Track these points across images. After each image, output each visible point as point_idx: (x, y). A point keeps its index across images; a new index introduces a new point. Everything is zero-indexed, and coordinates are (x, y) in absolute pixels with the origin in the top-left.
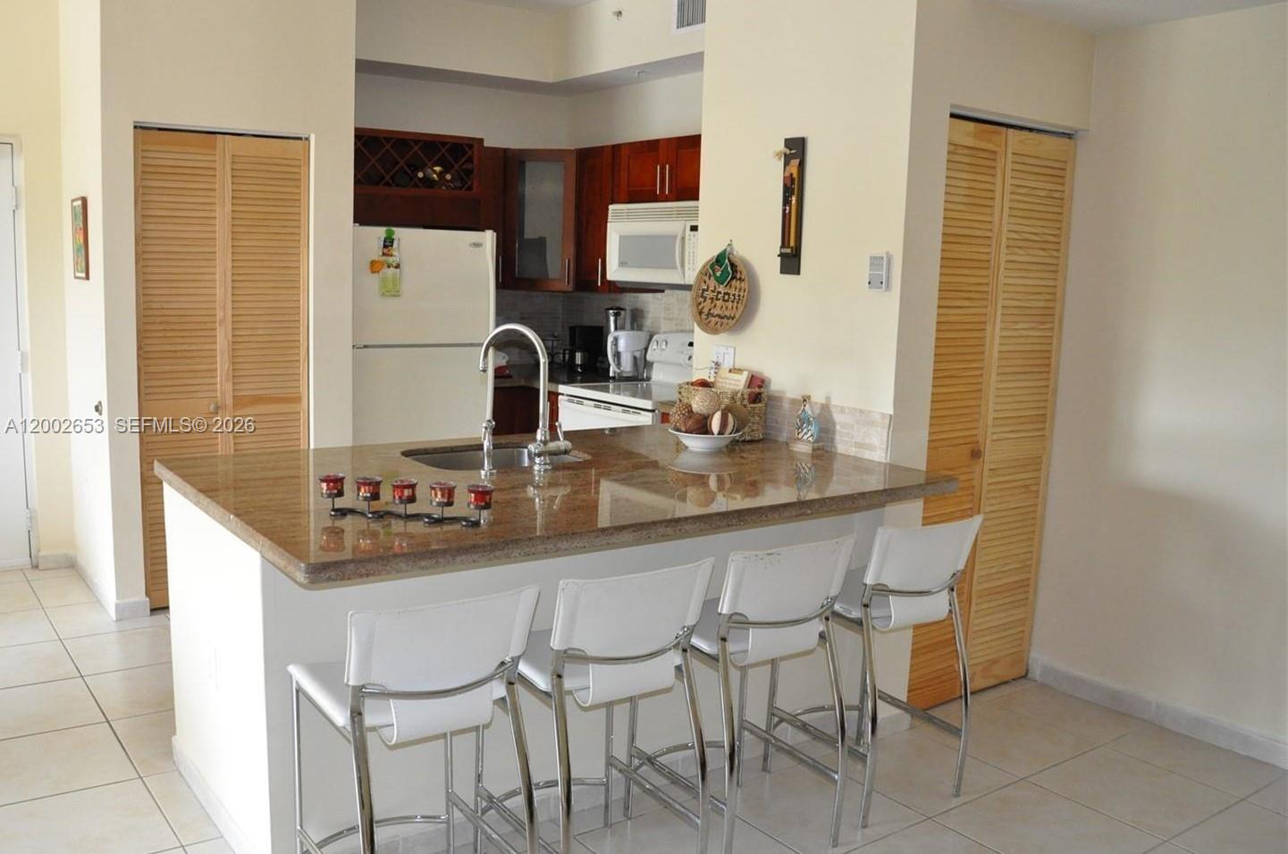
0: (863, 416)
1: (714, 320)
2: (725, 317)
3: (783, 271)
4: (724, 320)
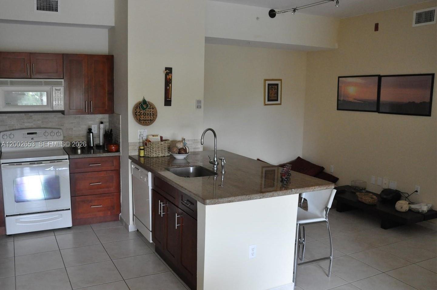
0: (195, 141)
1: (142, 121)
2: (146, 120)
3: (165, 105)
4: (146, 121)
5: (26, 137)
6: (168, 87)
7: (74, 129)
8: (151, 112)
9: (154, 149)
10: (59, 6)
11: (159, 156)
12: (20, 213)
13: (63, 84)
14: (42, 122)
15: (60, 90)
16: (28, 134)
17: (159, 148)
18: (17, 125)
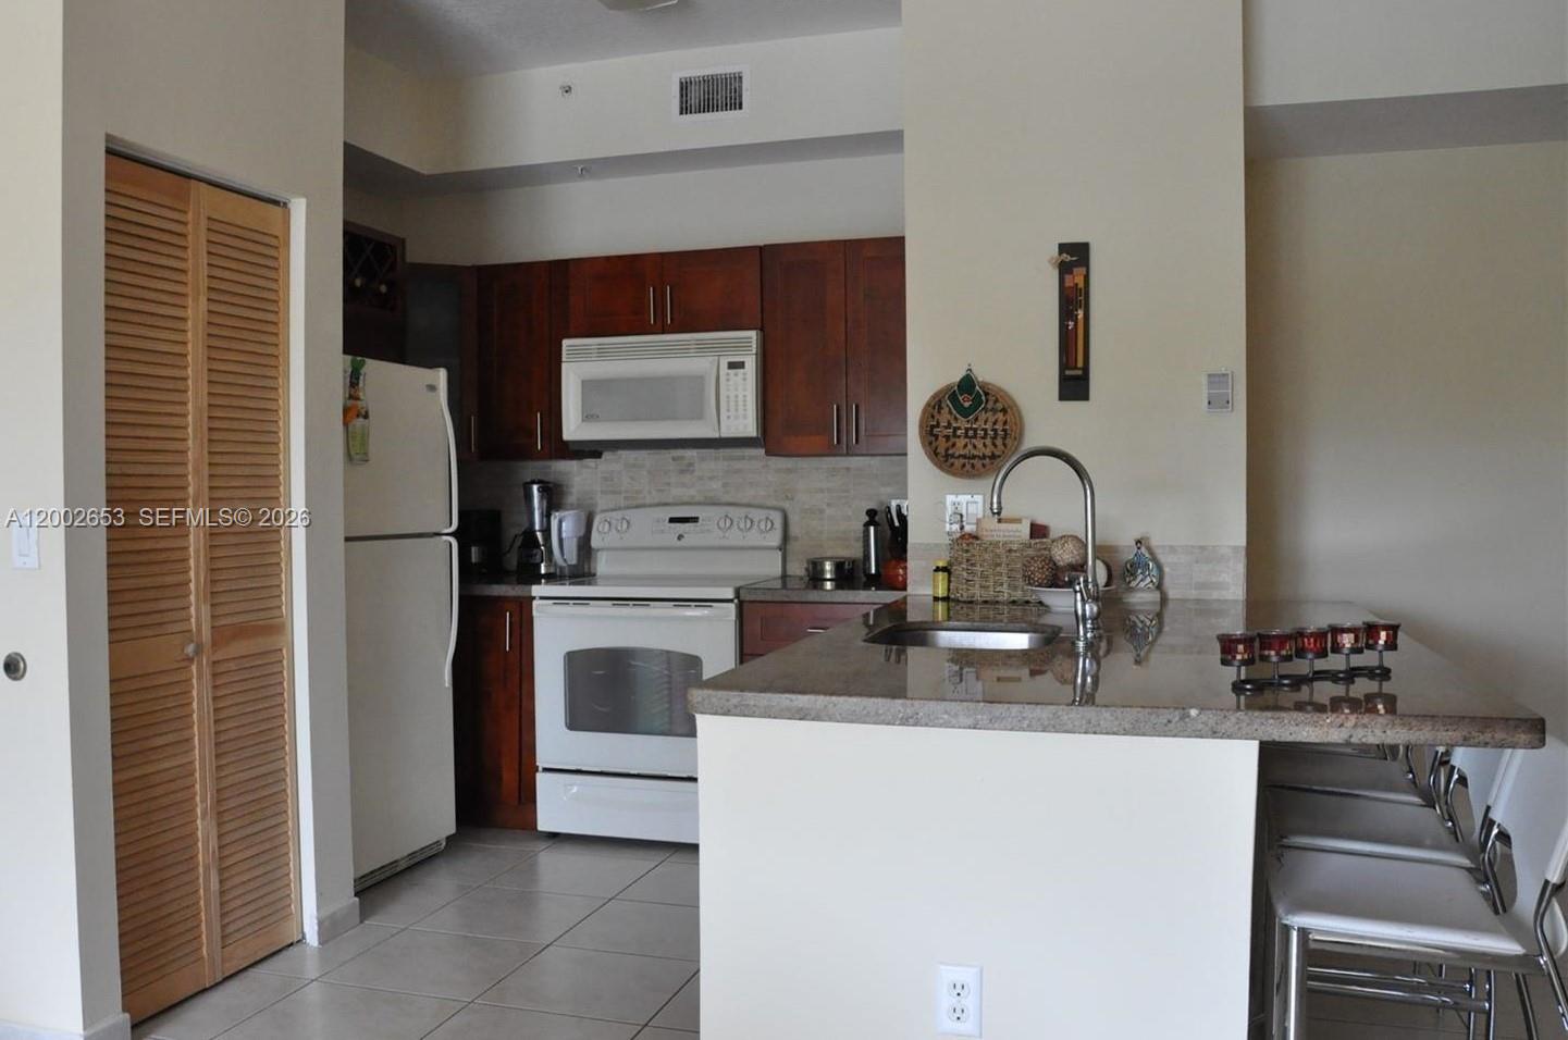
0: (1205, 554)
1: (958, 463)
2: (974, 457)
3: (1063, 396)
4: (975, 461)
5: (663, 531)
6: (1071, 324)
7: (829, 512)
8: (996, 427)
9: (978, 568)
10: (747, 90)
11: (1000, 599)
12: (579, 768)
13: (755, 346)
14: (725, 485)
15: (741, 365)
16: (672, 520)
17: (999, 565)
18: (650, 492)
